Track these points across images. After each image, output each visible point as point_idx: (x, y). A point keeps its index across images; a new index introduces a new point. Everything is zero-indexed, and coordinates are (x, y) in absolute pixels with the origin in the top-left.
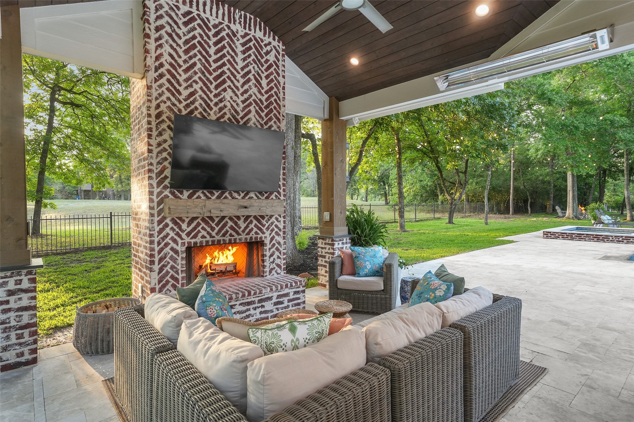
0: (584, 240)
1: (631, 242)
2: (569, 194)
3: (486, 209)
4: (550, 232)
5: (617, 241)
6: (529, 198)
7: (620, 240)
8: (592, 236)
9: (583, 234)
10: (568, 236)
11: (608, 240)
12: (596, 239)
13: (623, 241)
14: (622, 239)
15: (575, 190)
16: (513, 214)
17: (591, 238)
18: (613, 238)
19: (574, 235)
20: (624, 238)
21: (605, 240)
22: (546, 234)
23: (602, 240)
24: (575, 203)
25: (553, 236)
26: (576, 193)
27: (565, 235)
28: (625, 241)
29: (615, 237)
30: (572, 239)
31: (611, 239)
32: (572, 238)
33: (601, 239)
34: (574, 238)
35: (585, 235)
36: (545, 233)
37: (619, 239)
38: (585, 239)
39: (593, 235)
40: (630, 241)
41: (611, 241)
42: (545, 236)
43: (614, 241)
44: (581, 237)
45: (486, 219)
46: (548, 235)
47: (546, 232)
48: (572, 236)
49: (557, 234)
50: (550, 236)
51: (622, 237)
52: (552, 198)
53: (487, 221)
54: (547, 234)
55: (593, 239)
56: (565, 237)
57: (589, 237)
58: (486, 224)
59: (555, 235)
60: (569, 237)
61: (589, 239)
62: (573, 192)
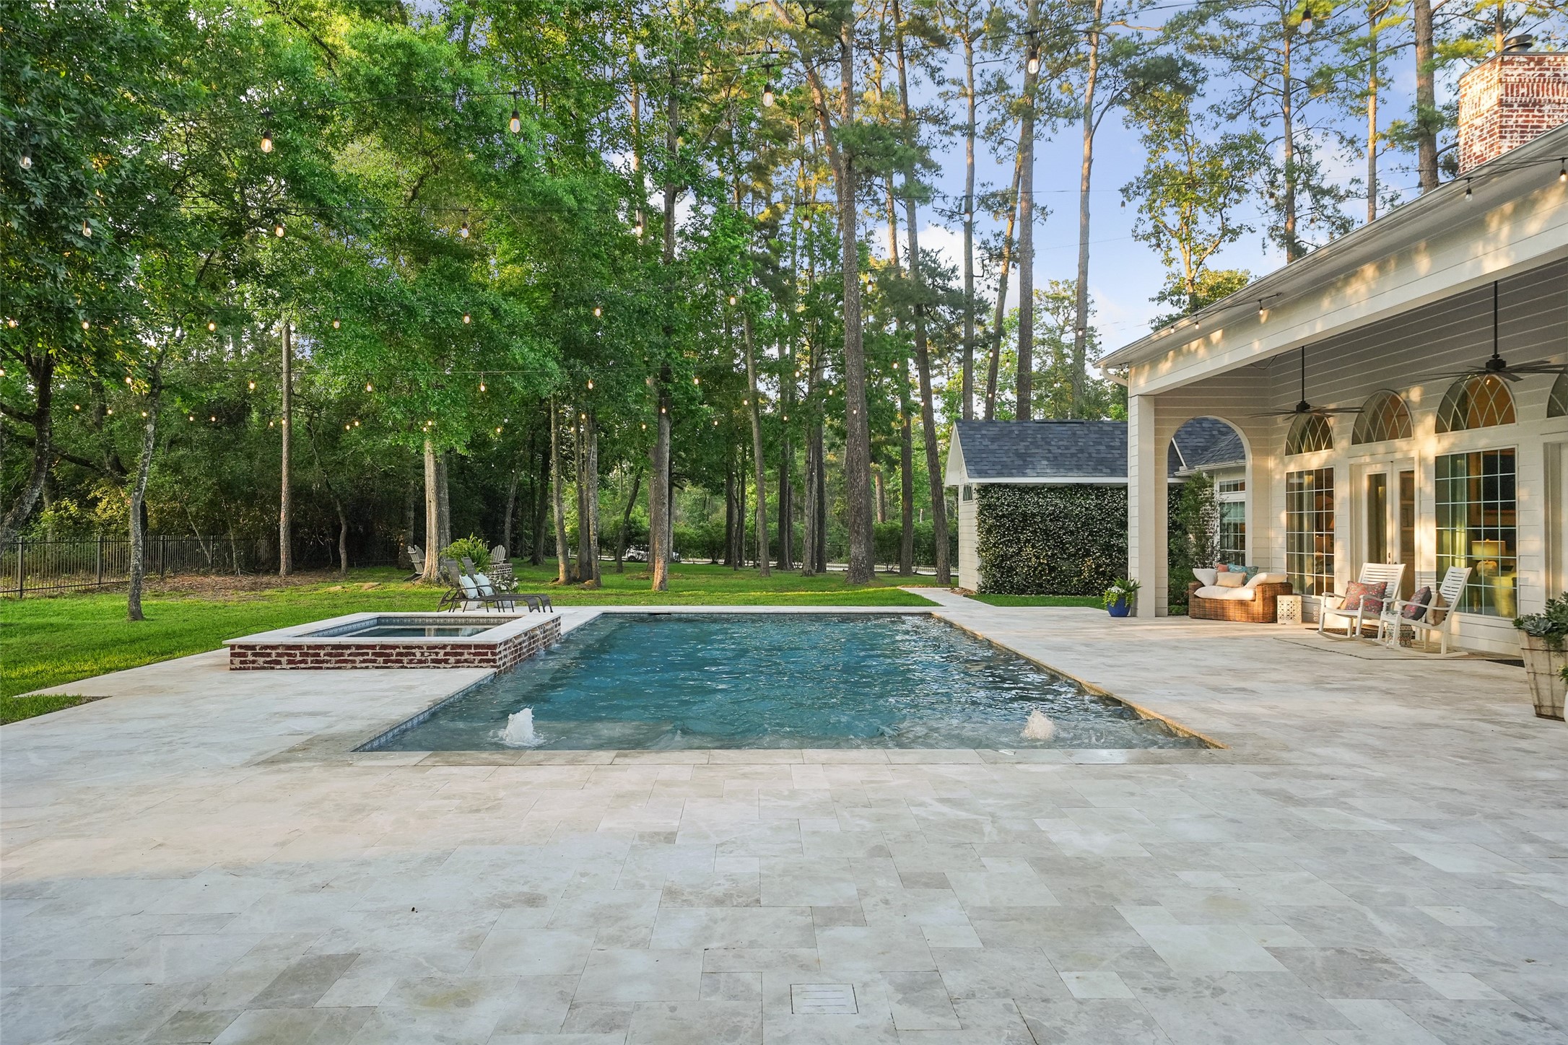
0: (349, 665)
1: (466, 661)
2: (430, 512)
3: (134, 562)
4: (252, 647)
5: (434, 661)
6: (342, 520)
7: (439, 657)
8: (370, 651)
9: (348, 647)
10: (307, 655)
11: (411, 662)
12: (381, 659)
13: (446, 661)
14: (446, 654)
15: (444, 499)
16: (288, 573)
17: (370, 657)
18: (422, 654)
19: (322, 652)
20: (448, 650)
21: (405, 659)
22: (239, 655)
23: (397, 661)
24: (443, 536)
25: (261, 660)
26: (446, 509)
27: (298, 652)
28: (452, 659)
29: (429, 648)
30: (318, 665)
31: (418, 656)
32: (317, 662)
33: (394, 658)
34: (323, 662)
35: (353, 650)
36: (237, 650)
37: (437, 654)
38: (354, 662)
39: (373, 647)
40: (463, 658)
41: (420, 662)
42: (237, 660)
43: (425, 662)
44: (342, 655)
45: (136, 598)
46: (247, 659)
47: (240, 647)
48: (318, 655)
49: (274, 652)
50: (254, 662)
51: (444, 647)
52: (412, 522)
53: (137, 603)
54: (244, 655)
55: (374, 661)
56: (299, 658)
57: (363, 654)
58: (137, 615)
59: (269, 655)
60: (309, 659)
61: (364, 661)
62: (439, 505)
